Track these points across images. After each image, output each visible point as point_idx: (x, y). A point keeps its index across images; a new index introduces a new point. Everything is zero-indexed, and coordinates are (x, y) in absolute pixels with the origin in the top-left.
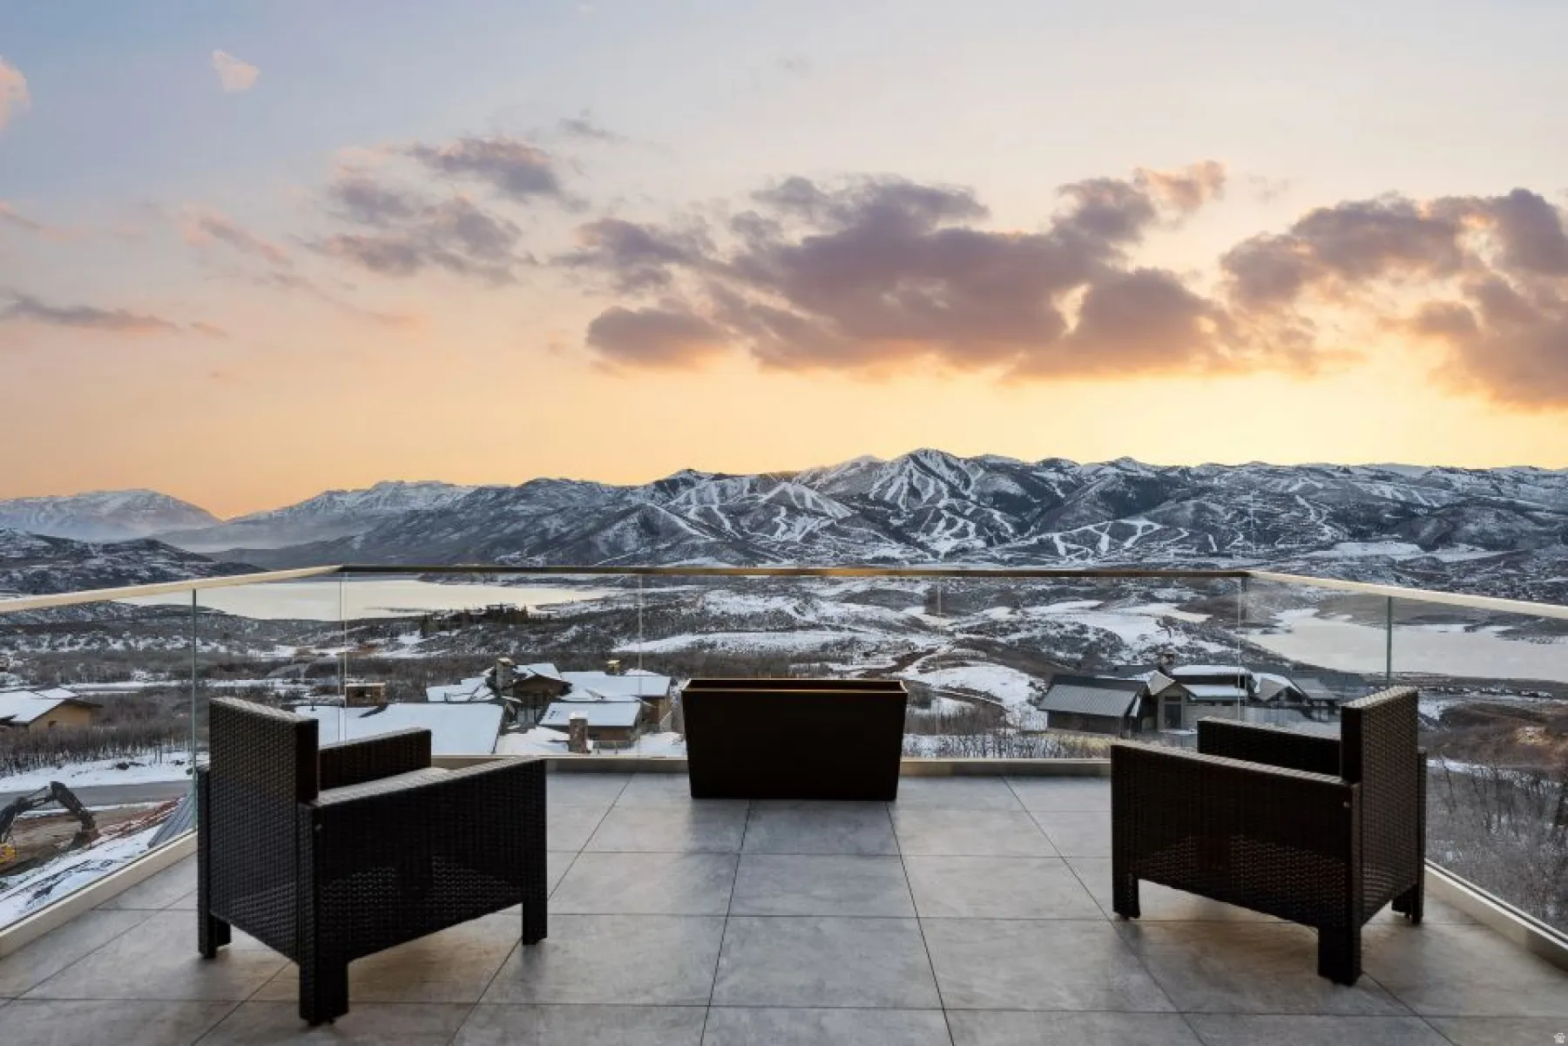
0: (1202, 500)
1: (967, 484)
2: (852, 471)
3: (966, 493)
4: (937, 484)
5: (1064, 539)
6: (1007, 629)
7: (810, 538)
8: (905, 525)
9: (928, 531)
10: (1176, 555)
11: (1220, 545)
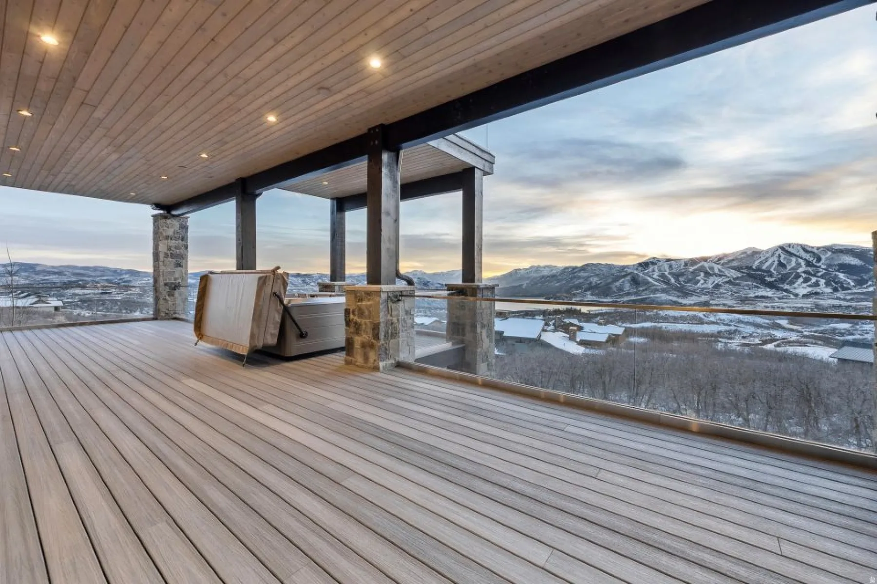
1: (819, 259)
2: (742, 256)
3: (818, 264)
4: (797, 260)
6: (844, 333)
8: (775, 281)
9: (791, 283)
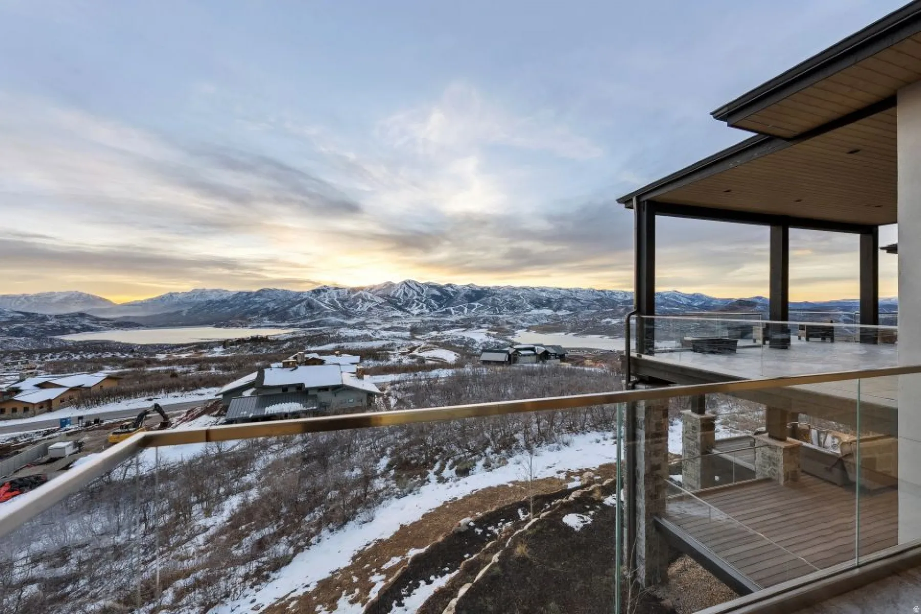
0: (494, 297)
1: (423, 291)
2: (384, 287)
3: (422, 294)
4: (413, 291)
5: (453, 309)
7: (370, 309)
8: (403, 305)
9: (410, 307)
10: (487, 314)
11: (499, 310)
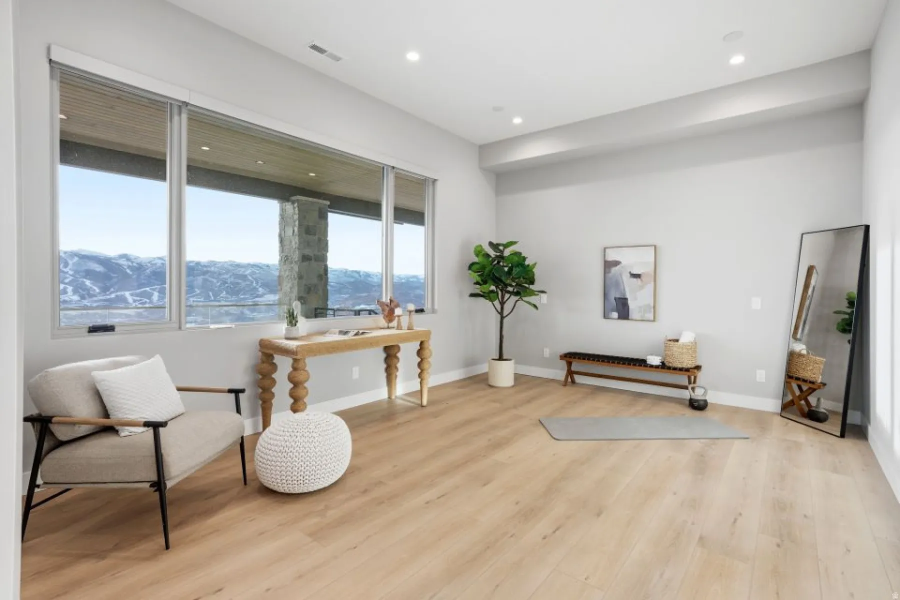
10: (194, 301)
